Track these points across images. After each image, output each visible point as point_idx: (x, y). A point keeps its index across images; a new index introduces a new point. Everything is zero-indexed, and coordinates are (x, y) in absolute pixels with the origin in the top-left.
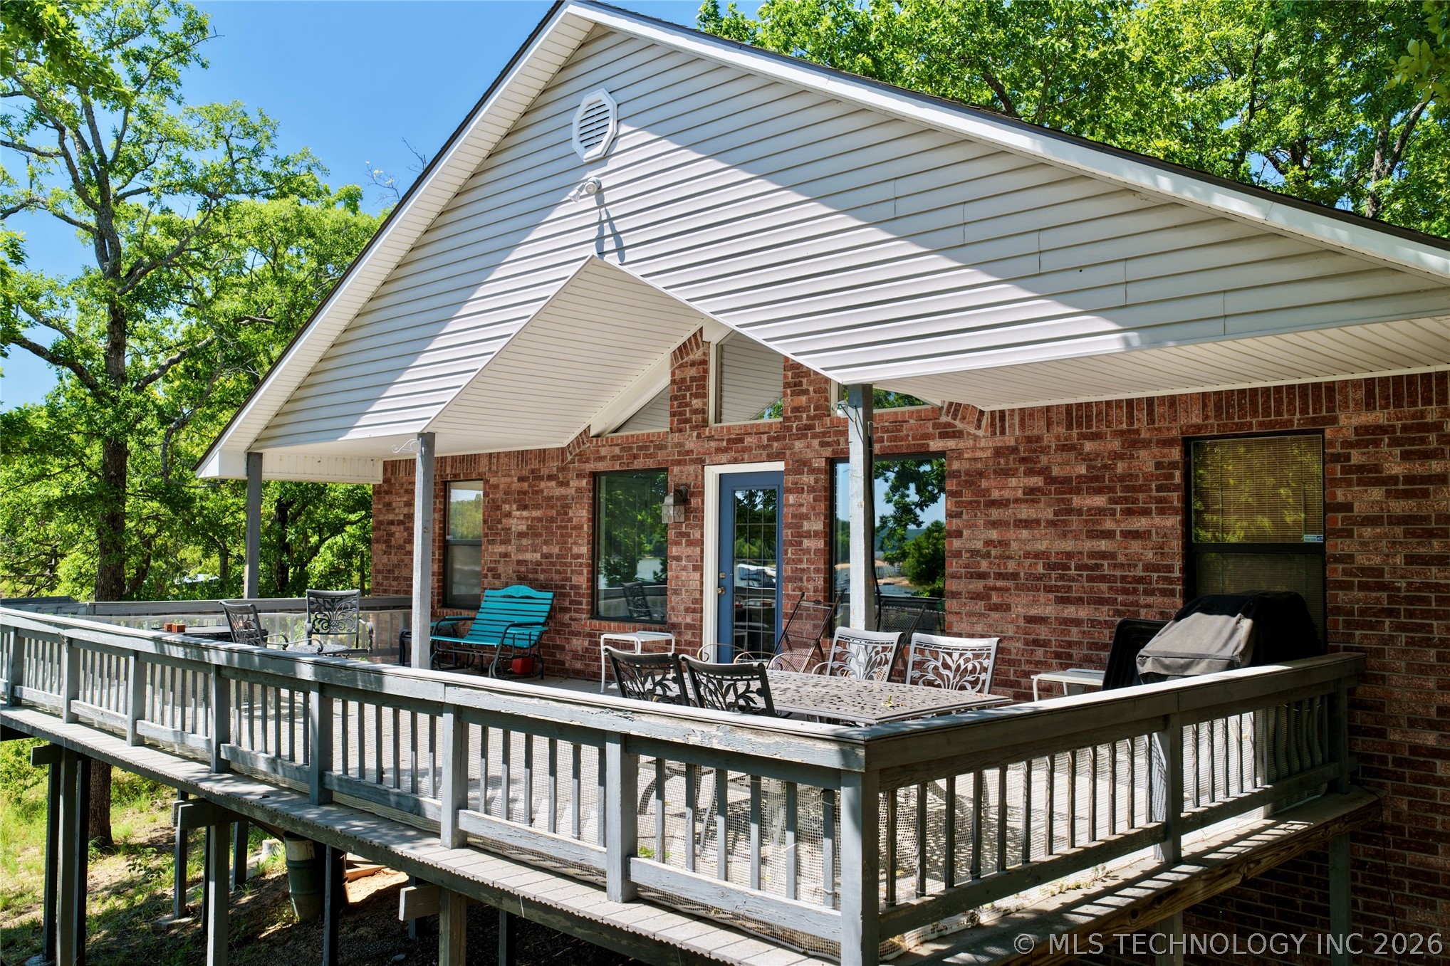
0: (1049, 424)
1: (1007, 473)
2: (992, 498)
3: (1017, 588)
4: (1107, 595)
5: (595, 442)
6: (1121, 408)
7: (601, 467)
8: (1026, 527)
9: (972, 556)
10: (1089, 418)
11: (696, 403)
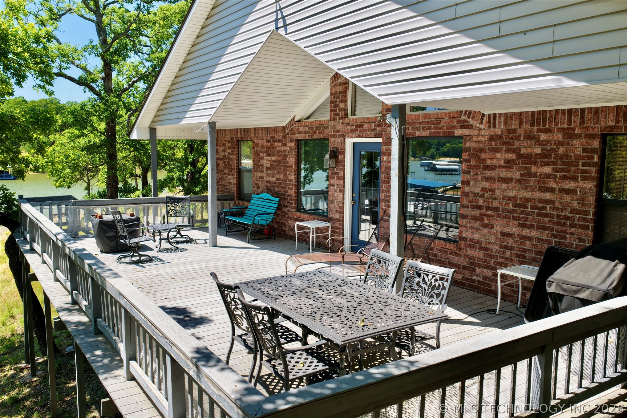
0: (521, 123)
1: (495, 150)
2: (487, 164)
3: (498, 216)
4: (548, 225)
5: (297, 124)
6: (564, 114)
7: (300, 137)
8: (504, 182)
9: (474, 196)
10: (544, 120)
11: (342, 105)
